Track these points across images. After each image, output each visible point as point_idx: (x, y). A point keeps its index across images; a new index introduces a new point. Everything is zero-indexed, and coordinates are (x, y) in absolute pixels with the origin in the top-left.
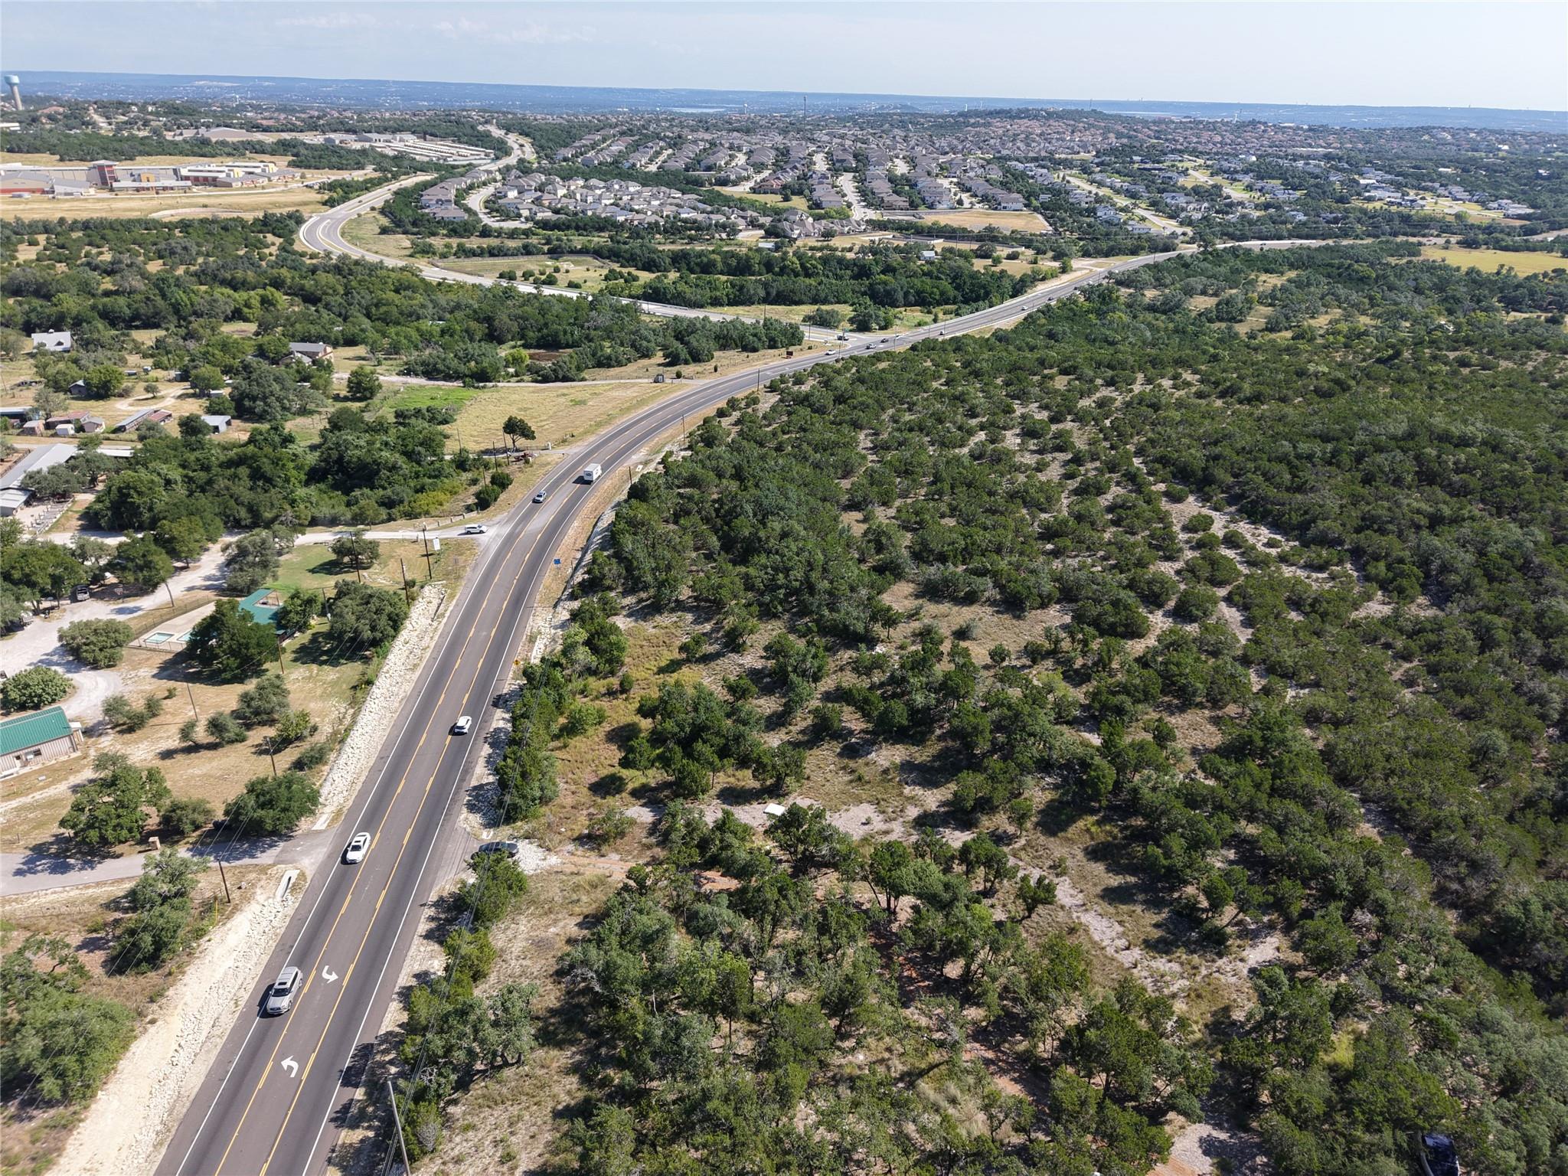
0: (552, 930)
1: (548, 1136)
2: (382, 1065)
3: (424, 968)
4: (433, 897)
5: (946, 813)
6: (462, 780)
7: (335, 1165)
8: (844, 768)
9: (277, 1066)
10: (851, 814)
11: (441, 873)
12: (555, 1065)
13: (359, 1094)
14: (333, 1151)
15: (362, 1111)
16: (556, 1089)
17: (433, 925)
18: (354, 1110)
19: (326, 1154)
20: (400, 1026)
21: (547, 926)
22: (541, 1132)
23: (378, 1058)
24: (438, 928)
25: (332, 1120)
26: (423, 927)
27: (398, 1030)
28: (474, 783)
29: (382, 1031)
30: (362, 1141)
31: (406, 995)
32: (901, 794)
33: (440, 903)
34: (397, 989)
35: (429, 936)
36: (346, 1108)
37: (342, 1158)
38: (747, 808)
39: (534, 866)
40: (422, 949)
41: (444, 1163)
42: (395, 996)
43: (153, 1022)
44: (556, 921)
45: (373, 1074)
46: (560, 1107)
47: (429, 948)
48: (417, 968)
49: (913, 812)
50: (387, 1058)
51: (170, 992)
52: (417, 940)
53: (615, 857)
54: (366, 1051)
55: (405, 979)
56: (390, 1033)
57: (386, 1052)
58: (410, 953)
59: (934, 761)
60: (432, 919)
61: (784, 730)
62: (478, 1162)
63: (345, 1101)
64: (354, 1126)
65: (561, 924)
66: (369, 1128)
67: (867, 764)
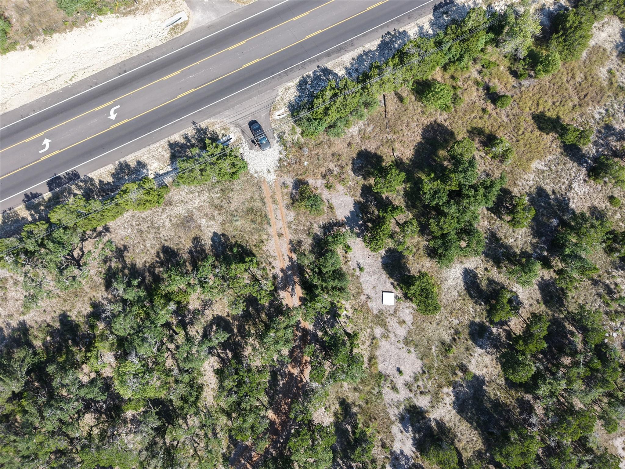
0: (203, 221)
1: (49, 320)
2: (70, 192)
3: (147, 162)
4: (203, 125)
5: (430, 428)
6: (329, 55)
7: (3, 217)
8: (457, 332)
9: (42, 139)
10: (407, 355)
11: (227, 113)
12: (94, 294)
13: (47, 195)
14: (10, 209)
15: (39, 204)
16: (79, 304)
17: (183, 141)
18: (37, 201)
19: (6, 208)
20: (100, 181)
21: (206, 215)
22: (49, 313)
23: (73, 187)
24: (183, 147)
25: (26, 195)
26: (177, 137)
27: (97, 182)
28: (329, 65)
29: (90, 175)
30: (23, 218)
31: (123, 168)
32: (440, 387)
33: (202, 132)
34: (122, 160)
35: (171, 145)
36: (36, 196)
37: (9, 217)
38: (385, 276)
39: (258, 170)
40: (160, 150)
41: (11, 277)
42: (117, 163)
43: (31, 47)
44: (212, 218)
45: (62, 192)
46: (68, 314)
47: (164, 153)
48: (144, 159)
49: (423, 402)
50: (76, 191)
51: (55, 36)
52: (164, 142)
53: (291, 216)
54: (74, 177)
55: (131, 159)
56: (91, 180)
57: (79, 187)
58: (152, 146)
59: (491, 401)
60: (186, 137)
61: (489, 265)
62: (20, 294)
63: (39, 192)
64: (28, 208)
65: (211, 223)
66: (32, 215)
67: (467, 349)
